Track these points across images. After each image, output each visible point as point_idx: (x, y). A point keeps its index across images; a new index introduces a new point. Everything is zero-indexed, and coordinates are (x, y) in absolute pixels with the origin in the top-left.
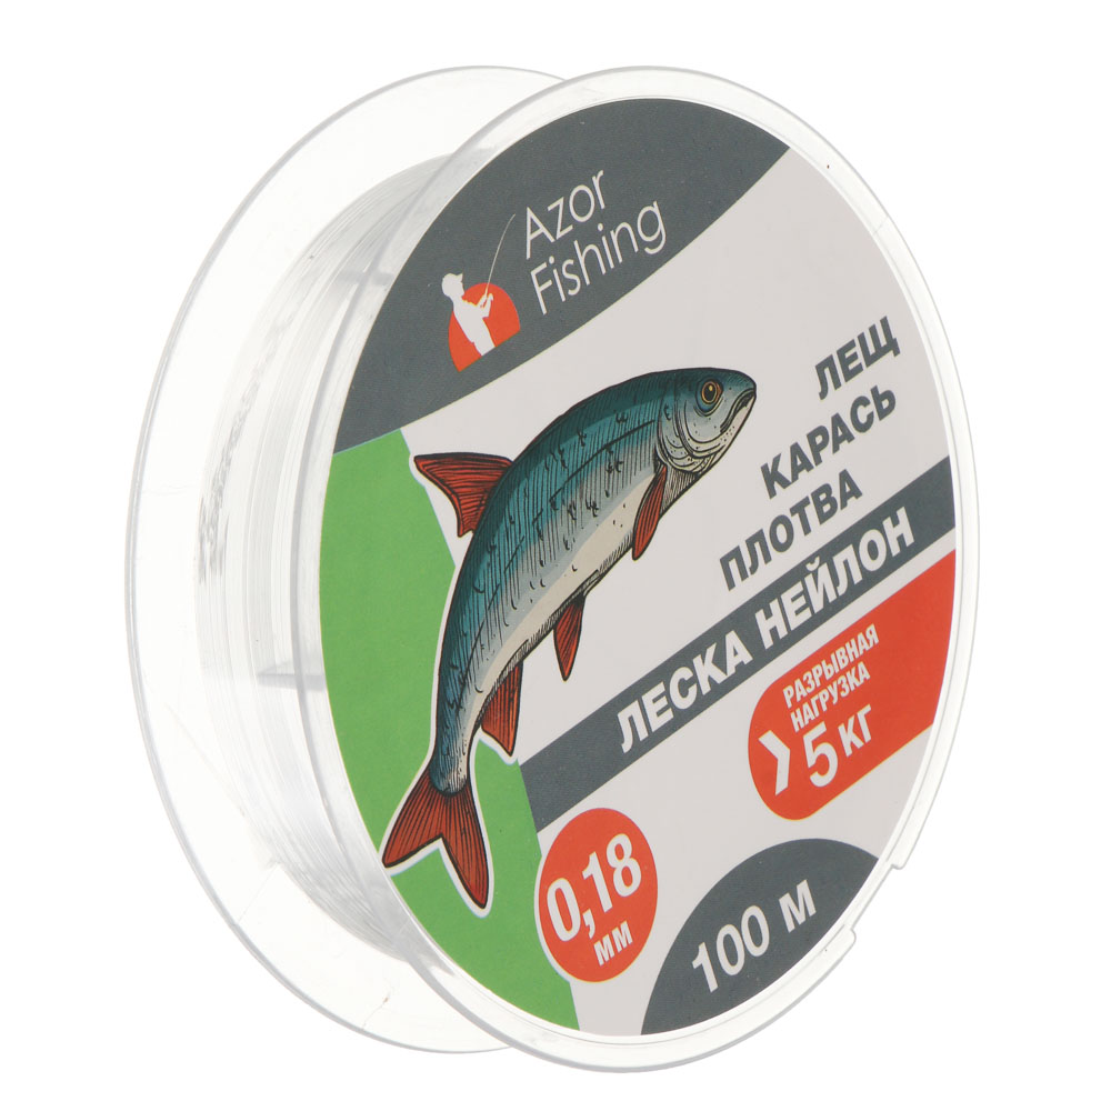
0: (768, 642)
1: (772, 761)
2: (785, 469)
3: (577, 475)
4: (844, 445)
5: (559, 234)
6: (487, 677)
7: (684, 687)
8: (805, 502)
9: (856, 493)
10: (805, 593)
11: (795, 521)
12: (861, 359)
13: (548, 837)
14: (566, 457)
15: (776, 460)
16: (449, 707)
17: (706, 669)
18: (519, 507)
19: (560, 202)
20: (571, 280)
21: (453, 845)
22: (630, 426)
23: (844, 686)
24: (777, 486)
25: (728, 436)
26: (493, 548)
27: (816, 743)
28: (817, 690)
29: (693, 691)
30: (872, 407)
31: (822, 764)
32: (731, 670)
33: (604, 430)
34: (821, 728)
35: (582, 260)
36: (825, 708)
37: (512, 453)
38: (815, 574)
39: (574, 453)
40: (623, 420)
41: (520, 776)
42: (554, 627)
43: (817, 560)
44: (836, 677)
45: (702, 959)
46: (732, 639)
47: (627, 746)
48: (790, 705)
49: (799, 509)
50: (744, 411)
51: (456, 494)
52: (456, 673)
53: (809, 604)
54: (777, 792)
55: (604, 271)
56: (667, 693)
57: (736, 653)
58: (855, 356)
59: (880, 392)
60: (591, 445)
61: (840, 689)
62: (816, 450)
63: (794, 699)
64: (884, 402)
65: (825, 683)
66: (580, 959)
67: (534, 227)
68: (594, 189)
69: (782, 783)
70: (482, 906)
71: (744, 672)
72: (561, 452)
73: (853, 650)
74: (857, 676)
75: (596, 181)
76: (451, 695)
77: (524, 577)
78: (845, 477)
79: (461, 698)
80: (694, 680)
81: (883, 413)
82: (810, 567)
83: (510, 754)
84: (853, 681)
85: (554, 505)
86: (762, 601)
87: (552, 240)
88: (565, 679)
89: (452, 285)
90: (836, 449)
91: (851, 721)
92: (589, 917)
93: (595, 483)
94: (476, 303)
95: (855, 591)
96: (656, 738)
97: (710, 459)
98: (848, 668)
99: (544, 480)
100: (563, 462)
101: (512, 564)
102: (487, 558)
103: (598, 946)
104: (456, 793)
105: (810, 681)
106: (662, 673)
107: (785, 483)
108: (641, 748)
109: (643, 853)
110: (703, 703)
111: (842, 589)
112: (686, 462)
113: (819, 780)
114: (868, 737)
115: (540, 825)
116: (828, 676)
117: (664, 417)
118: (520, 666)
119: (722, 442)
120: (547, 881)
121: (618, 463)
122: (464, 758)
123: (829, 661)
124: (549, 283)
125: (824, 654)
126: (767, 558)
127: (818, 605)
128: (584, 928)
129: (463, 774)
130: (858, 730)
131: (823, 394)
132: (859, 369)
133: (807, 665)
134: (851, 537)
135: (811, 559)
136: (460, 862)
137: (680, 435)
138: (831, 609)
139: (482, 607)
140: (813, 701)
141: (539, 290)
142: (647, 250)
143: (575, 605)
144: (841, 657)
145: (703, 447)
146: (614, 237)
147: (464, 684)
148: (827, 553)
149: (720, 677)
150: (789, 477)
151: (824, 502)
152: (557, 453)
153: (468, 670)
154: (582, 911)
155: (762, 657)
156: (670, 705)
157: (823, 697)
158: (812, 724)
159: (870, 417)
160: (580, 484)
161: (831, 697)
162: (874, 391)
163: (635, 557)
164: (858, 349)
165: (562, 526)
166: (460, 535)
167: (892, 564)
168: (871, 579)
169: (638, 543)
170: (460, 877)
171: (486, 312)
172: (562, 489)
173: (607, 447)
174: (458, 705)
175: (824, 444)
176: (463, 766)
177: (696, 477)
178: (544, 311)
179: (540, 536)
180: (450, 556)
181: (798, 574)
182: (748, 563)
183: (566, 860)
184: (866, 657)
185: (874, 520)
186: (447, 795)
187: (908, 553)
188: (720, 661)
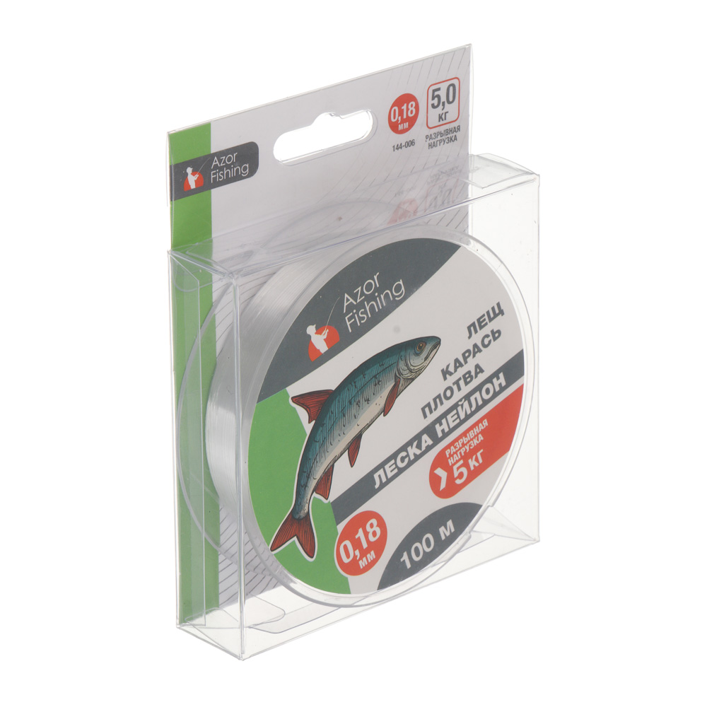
0: (440, 435)
1: (439, 478)
2: (451, 369)
3: (362, 389)
4: (478, 355)
5: (358, 301)
6: (319, 473)
7: (403, 459)
8: (460, 379)
9: (482, 371)
10: (457, 413)
11: (455, 388)
12: (487, 320)
13: (341, 527)
14: (357, 384)
15: (448, 366)
16: (302, 487)
17: (413, 451)
18: (335, 407)
19: (360, 288)
20: (363, 316)
21: (301, 537)
22: (385, 366)
23: (472, 444)
24: (447, 376)
25: (427, 362)
26: (324, 424)
27: (458, 468)
28: (460, 448)
29: (407, 460)
30: (491, 338)
31: (461, 475)
32: (423, 448)
33: (375, 370)
34: (461, 462)
35: (368, 308)
36: (463, 454)
37: (333, 388)
38: (462, 405)
39: (360, 382)
40: (383, 365)
41: (331, 506)
42: (348, 449)
43: (463, 400)
44: (469, 442)
45: (405, 557)
46: (425, 437)
47: (377, 486)
48: (448, 456)
49: (457, 383)
50: (435, 350)
51: (309, 408)
52: (305, 474)
53: (459, 417)
54: (441, 489)
55: (377, 310)
56: (395, 463)
57: (426, 442)
58: (485, 320)
59: (495, 331)
60: (367, 378)
61: (470, 446)
62: (465, 359)
63: (450, 454)
64: (496, 334)
65: (464, 445)
66: (353, 568)
67: (348, 300)
68: (375, 281)
69: (443, 485)
70: (312, 557)
71: (429, 448)
72: (355, 383)
73: (476, 430)
74: (478, 440)
75: (375, 277)
76: (302, 483)
77: (336, 432)
78: (477, 366)
79: (307, 483)
80: (408, 455)
81: (495, 339)
82: (460, 403)
83: (327, 499)
84: (476, 442)
85: (350, 403)
86: (438, 421)
87: (355, 303)
88: (352, 466)
89: (311, 330)
90: (474, 356)
91: (474, 457)
92: (357, 552)
93: (368, 392)
94: (321, 334)
95: (479, 408)
96: (389, 481)
97: (419, 372)
98: (474, 437)
99: (346, 395)
100: (355, 386)
101: (331, 429)
102: (321, 429)
103: (360, 562)
104: (304, 518)
105: (458, 446)
106: (394, 456)
107: (451, 374)
108: (383, 485)
109: (382, 524)
110: (411, 463)
111: (474, 408)
112: (409, 375)
113: (458, 482)
114: (481, 461)
115: (338, 522)
116: (465, 442)
117: (400, 360)
118: (333, 466)
119: (424, 364)
120: (340, 543)
121: (379, 381)
122: (307, 505)
123: (466, 437)
124: (353, 320)
125: (465, 434)
126: (442, 403)
127: (462, 416)
128: (355, 556)
129: (306, 511)
130: (477, 460)
131: (470, 337)
132: (486, 324)
133: (456, 440)
134: (479, 388)
135: (461, 400)
136: (303, 543)
137: (407, 365)
138: (468, 417)
139: (318, 447)
140: (458, 453)
141: (348, 324)
142: (397, 299)
143: (358, 438)
144: (471, 434)
145: (416, 368)
146: (382, 296)
147: (308, 477)
148: (467, 397)
149: (418, 452)
150: (453, 371)
151: (468, 378)
152: (353, 383)
153: (310, 472)
154: (354, 550)
155: (437, 441)
156: (397, 467)
157: (462, 451)
158: (457, 461)
159: (490, 342)
160: (362, 393)
161: (466, 450)
162: (492, 331)
163: (384, 416)
164: (486, 317)
165: (354, 411)
166: (309, 422)
167: (496, 394)
168: (486, 402)
169: (386, 410)
170: (303, 549)
171: (325, 337)
172: (355, 396)
173: (375, 377)
174: (306, 486)
175: (469, 356)
176: (306, 508)
177: (413, 379)
178: (350, 331)
179: (344, 416)
180: (305, 431)
181: (455, 406)
182: (433, 407)
183: (349, 533)
184: (482, 432)
185: (489, 380)
186: (299, 520)
187: (502, 389)
188: (419, 446)
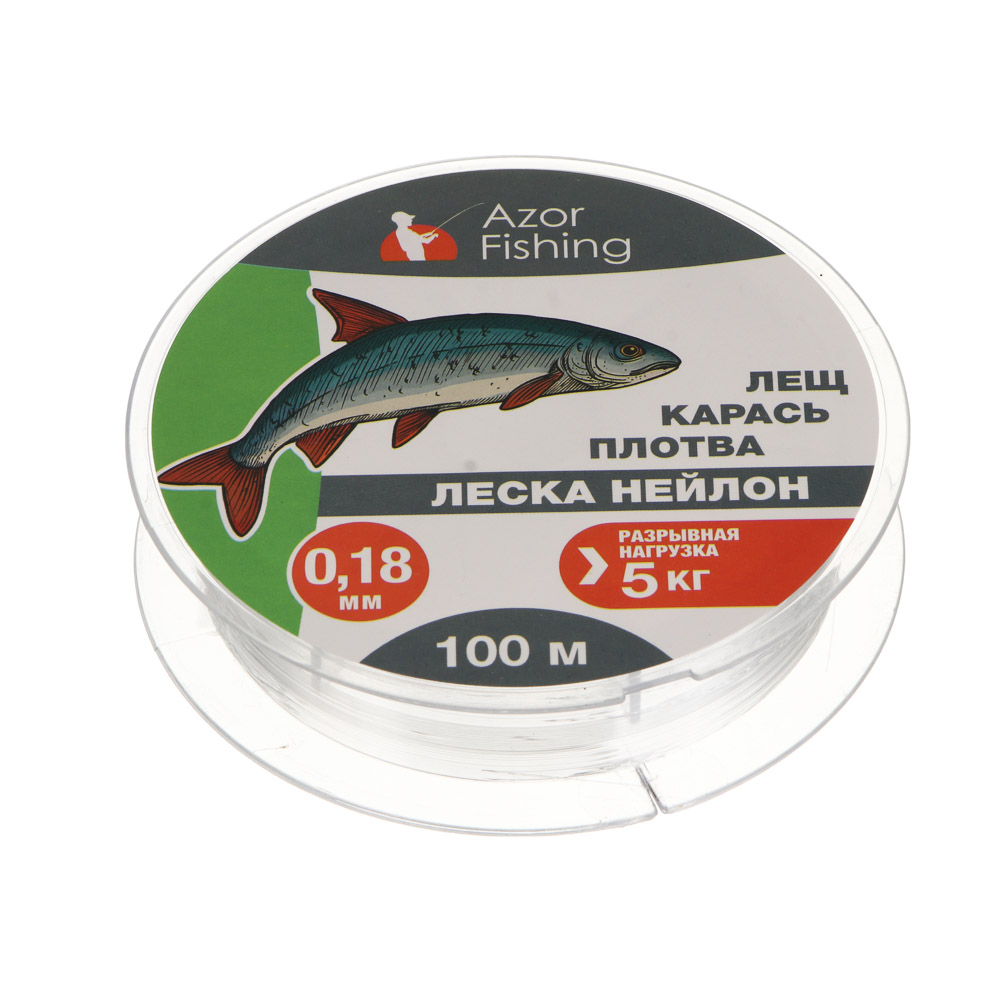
0: (617, 499)
1: (586, 564)
2: (688, 415)
3: (470, 349)
4: (758, 423)
5: (522, 226)
6: (318, 420)
7: (514, 493)
8: (701, 439)
9: (758, 452)
10: (673, 487)
11: (684, 446)
12: (803, 384)
13: (325, 523)
14: (463, 336)
15: (681, 408)
16: (270, 423)
17: (543, 491)
18: (400, 346)
19: (533, 211)
20: (521, 251)
21: (231, 493)
22: (537, 341)
23: (688, 551)
24: (674, 421)
25: (637, 379)
26: (363, 357)
27: (638, 571)
28: (656, 543)
29: (522, 498)
30: (800, 413)
31: (640, 585)
32: (569, 501)
33: (511, 335)
34: (648, 565)
35: (537, 245)
36: (659, 556)
38: (689, 481)
39: (471, 336)
40: (532, 336)
41: (320, 481)
42: (399, 417)
43: (696, 474)
44: (681, 543)
45: (449, 645)
46: (580, 485)
47: (435, 504)
48: (622, 541)
49: (691, 440)
50: (662, 371)
51: (342, 318)
52: (288, 407)
53: (673, 494)
54: (582, 583)
55: (556, 256)
56: (495, 490)
57: (579, 493)
58: (796, 380)
59: (814, 408)
60: (491, 338)
61: (681, 550)
62: (727, 416)
63: (627, 540)
64: (814, 414)
65: (666, 541)
66: (325, 600)
67: (499, 215)
68: (570, 216)
69: (590, 579)
70: (240, 535)
71: (582, 506)
72: (459, 332)
73: (708, 534)
74: (704, 550)
75: (574, 212)
77: (384, 382)
78: (750, 439)
79: (285, 421)
80: (528, 493)
81: (811, 420)
82: (686, 475)
83: (316, 466)
84: (699, 552)
85: (436, 355)
86: (624, 476)
87: (513, 226)
88: (394, 447)
89: (402, 219)
90: (749, 422)
91: (684, 572)
92: (343, 580)
93: (484, 358)
94: (419, 233)
95: (727, 504)
96: (468, 509)
97: (609, 384)
98: (698, 543)
99: (432, 340)
100: (459, 338)
101: (376, 371)
102: (354, 360)
103: (343, 598)
104: (250, 468)
105: (651, 536)
106: (496, 478)
107: (683, 422)
108: (449, 509)
109: (420, 566)
110: (528, 508)
111: (715, 497)
112: (585, 377)
113: (630, 593)
114: (697, 587)
115: (324, 514)
116: (672, 540)
117: (575, 348)
118: (352, 426)
119: (628, 380)
120: (312, 545)
121: (514, 356)
122: (269, 454)
123: (678, 532)
124: (498, 246)
125: (675, 526)
126: (642, 455)
127: (683, 498)
128: (335, 583)
130: (689, 580)
131: (751, 389)
132: (797, 388)
133: (652, 526)
134: (740, 474)
135: (689, 471)
136: (232, 505)
137: (587, 362)
138: (696, 505)
139: (334, 383)
140: (649, 547)
141: (485, 246)
142: (606, 259)
143: (429, 413)
144: (693, 534)
145: (606, 376)
146: (576, 244)
147: (292, 415)
148: (708, 474)
149: (555, 501)
150: (689, 419)
151: (720, 446)
152: (455, 331)
153: (301, 409)
154: (339, 574)
155: (606, 505)
156: (495, 497)
157: (661, 549)
158: (640, 560)
159: (796, 417)
160: (469, 354)
161: (669, 552)
162: (808, 406)
163: (503, 408)
164: (802, 378)
165: (439, 368)
166: (333, 340)
167: (776, 503)
168: (748, 503)
169: (509, 402)
170: (229, 512)
171: (427, 241)
172: (450, 351)
173: (509, 345)
174: (279, 424)
175: (737, 416)
176: (265, 456)
177: (590, 389)
178: (485, 258)
179: (414, 366)
180: (318, 348)
181: (672, 474)
182: (620, 449)
184: (720, 543)
185: (771, 473)
186: (241, 466)
187: (797, 503)
188: (560, 492)
